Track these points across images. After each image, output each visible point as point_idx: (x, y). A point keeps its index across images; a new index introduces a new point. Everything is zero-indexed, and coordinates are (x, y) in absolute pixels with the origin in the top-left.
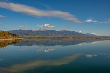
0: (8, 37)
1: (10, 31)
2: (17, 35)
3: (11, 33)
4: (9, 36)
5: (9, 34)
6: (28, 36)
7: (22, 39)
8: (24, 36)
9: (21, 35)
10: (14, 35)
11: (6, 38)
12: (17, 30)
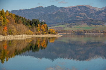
0: (15, 30)
1: (21, 11)
2: (42, 23)
3: (23, 16)
4: (18, 25)
5: (17, 21)
6: (75, 28)
7: (58, 36)
8: (64, 27)
9: (54, 24)
10: (33, 24)
11: (10, 33)
12: (41, 7)
